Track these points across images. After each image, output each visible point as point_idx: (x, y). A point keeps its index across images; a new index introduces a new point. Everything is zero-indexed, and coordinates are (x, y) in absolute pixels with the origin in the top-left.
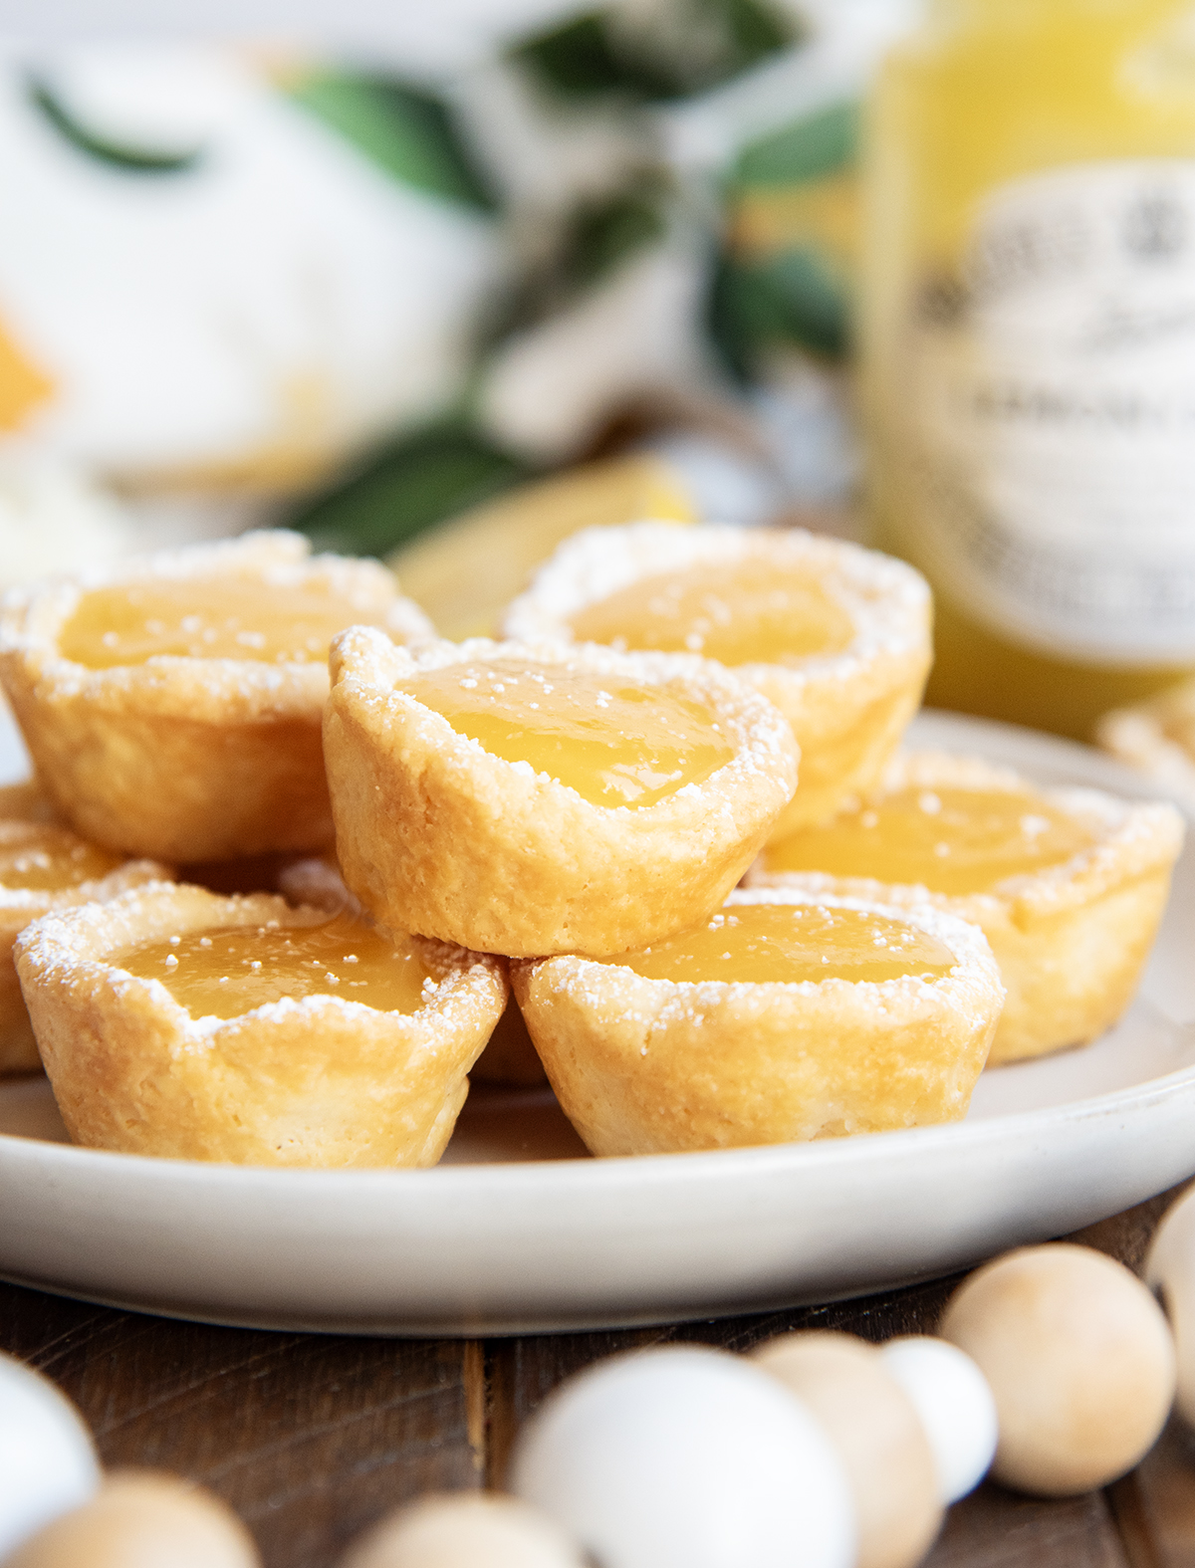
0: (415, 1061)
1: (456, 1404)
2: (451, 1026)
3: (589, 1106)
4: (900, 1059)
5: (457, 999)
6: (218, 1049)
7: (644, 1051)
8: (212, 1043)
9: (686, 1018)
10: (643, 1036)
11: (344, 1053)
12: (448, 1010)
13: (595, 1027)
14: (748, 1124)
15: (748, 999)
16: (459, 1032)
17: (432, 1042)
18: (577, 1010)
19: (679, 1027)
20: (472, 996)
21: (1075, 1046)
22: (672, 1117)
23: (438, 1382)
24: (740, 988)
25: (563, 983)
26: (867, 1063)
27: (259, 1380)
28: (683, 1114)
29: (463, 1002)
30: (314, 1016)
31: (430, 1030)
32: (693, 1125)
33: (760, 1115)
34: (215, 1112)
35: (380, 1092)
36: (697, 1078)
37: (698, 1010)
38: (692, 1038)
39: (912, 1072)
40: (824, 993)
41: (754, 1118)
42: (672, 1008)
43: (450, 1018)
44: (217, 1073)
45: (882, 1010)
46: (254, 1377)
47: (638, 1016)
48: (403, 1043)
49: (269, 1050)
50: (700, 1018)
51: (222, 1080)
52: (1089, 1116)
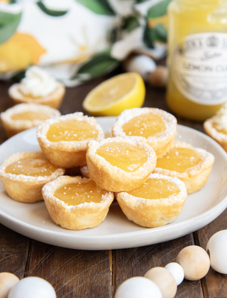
0: (101, 210)
1: (108, 263)
2: (106, 204)
3: (127, 213)
4: (172, 209)
5: (107, 199)
6: (72, 211)
7: (134, 209)
8: (71, 210)
9: (140, 205)
10: (134, 207)
11: (90, 211)
12: (105, 202)
13: (127, 205)
14: (149, 219)
15: (150, 202)
16: (107, 205)
17: (103, 207)
18: (124, 202)
19: (139, 206)
20: (109, 199)
21: (199, 190)
22: (139, 217)
23: (105, 259)
24: (149, 200)
25: (122, 197)
26: (167, 210)
27: (80, 258)
28: (140, 217)
29: (108, 200)
30: (86, 207)
31: (103, 205)
32: (142, 218)
33: (151, 217)
34: (72, 219)
35: (95, 215)
36: (142, 213)
37: (142, 204)
38: (141, 208)
39: (173, 210)
40: (160, 201)
41: (150, 218)
42: (138, 203)
43: (106, 203)
44: (72, 214)
45: (169, 203)
46: (79, 258)
47: (133, 204)
48: (99, 208)
49: (79, 211)
50: (142, 205)
51: (73, 215)
52: (199, 219)
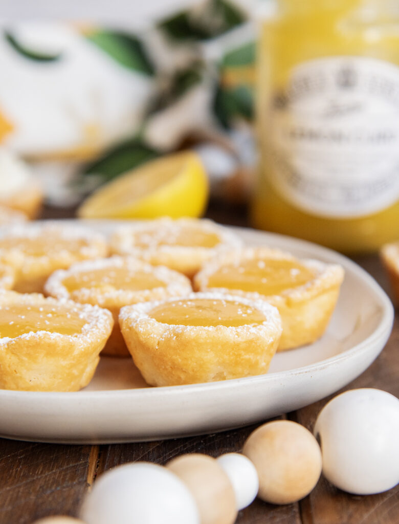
0: (76, 352)
1: (85, 468)
2: (89, 341)
4: (243, 352)
6: (8, 348)
7: (157, 348)
8: (6, 346)
9: (171, 337)
10: (157, 342)
11: (51, 350)
12: (88, 335)
13: (141, 339)
14: (191, 373)
15: (191, 331)
16: (92, 343)
17: (82, 346)
18: (136, 333)
19: (168, 340)
21: (308, 345)
22: (167, 369)
23: (80, 460)
24: (189, 327)
25: (133, 323)
26: (231, 354)
27: (21, 459)
28: (170, 369)
30: (40, 338)
31: (82, 342)
32: (173, 372)
33: (195, 370)
34: (8, 369)
35: (64, 363)
36: (174, 357)
37: (175, 334)
38: (172, 344)
39: (247, 357)
40: (217, 330)
41: (193, 371)
42: (166, 333)
43: (89, 338)
44: (8, 356)
45: (236, 336)
46: (19, 457)
47: (155, 336)
48: (71, 347)
49: (26, 349)
50: (175, 337)
51: (10, 358)
52: (300, 373)
